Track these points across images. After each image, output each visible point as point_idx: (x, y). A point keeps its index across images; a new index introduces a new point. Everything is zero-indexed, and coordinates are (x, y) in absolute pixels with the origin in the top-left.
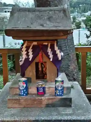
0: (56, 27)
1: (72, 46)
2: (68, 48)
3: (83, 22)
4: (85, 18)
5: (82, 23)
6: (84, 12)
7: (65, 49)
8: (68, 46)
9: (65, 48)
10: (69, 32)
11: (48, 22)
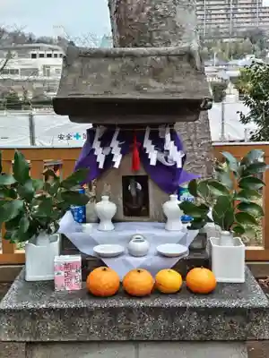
0: (173, 93)
1: (205, 141)
2: (195, 148)
3: (233, 83)
4: (237, 73)
5: (230, 86)
6: (234, 58)
7: (190, 148)
8: (195, 143)
9: (188, 145)
10: (202, 105)
11: (152, 83)
